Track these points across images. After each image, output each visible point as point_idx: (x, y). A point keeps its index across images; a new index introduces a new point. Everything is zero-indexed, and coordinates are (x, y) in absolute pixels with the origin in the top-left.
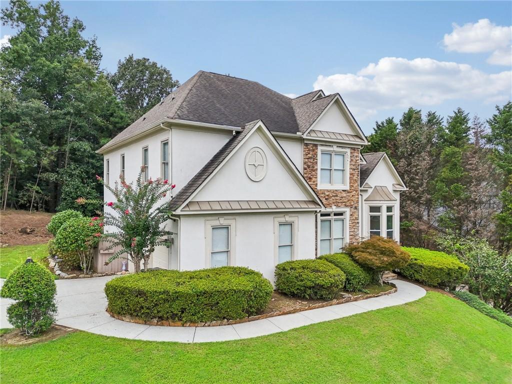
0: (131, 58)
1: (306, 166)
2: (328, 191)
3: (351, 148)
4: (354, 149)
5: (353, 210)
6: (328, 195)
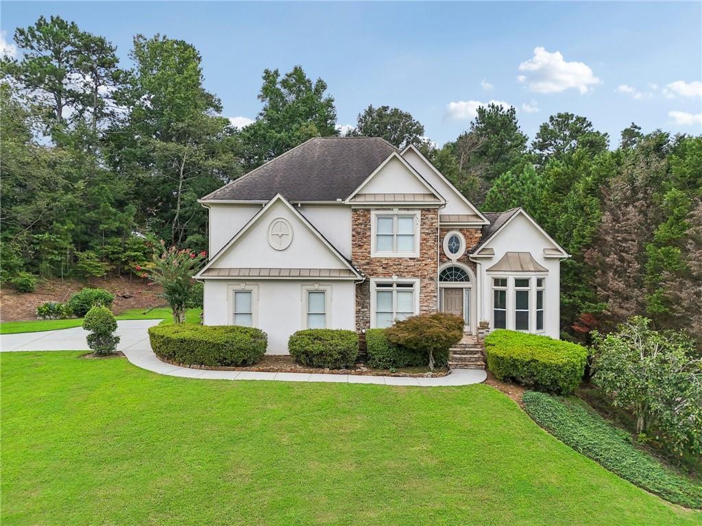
0: (370, 108)
1: (354, 233)
2: (386, 259)
3: (423, 209)
4: (429, 210)
5: (426, 281)
6: (387, 264)
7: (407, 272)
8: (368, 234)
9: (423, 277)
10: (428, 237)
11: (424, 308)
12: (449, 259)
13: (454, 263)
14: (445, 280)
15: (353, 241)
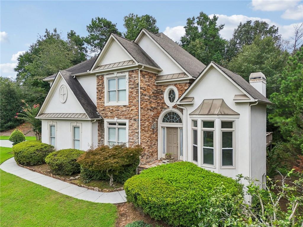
1: (98, 91)
2: (112, 107)
3: (129, 71)
4: (133, 71)
5: (132, 121)
6: (112, 110)
7: (122, 115)
8: (103, 91)
9: (130, 119)
10: (133, 90)
11: (131, 140)
12: (168, 107)
13: (171, 109)
14: (167, 122)
15: (97, 96)
